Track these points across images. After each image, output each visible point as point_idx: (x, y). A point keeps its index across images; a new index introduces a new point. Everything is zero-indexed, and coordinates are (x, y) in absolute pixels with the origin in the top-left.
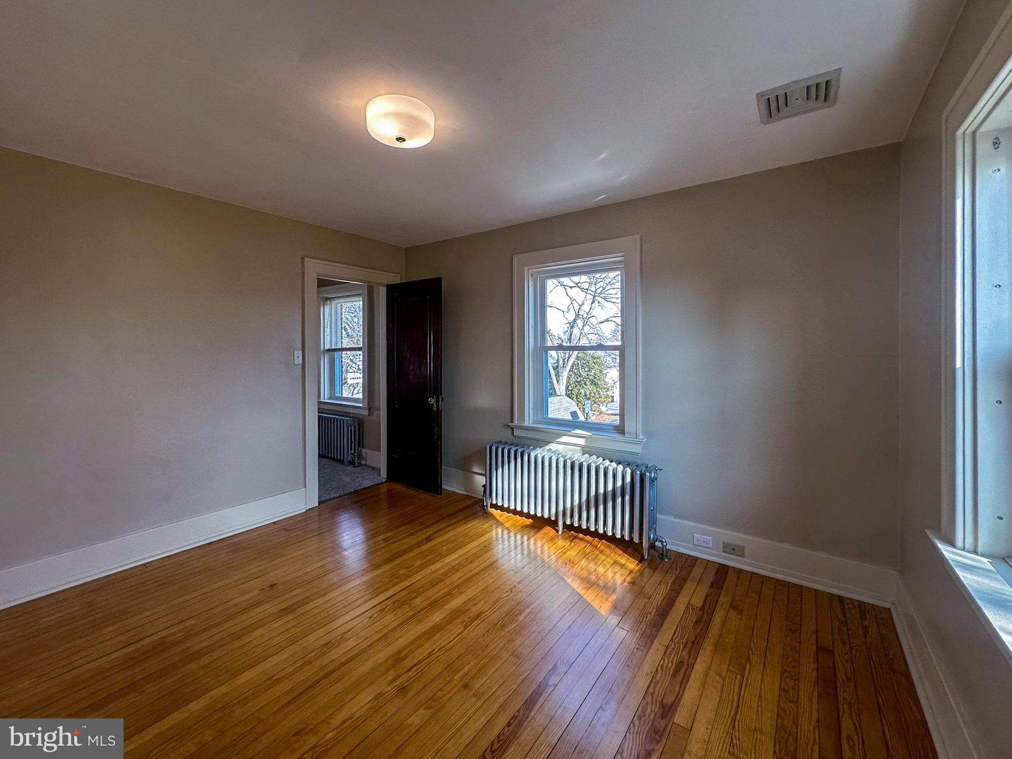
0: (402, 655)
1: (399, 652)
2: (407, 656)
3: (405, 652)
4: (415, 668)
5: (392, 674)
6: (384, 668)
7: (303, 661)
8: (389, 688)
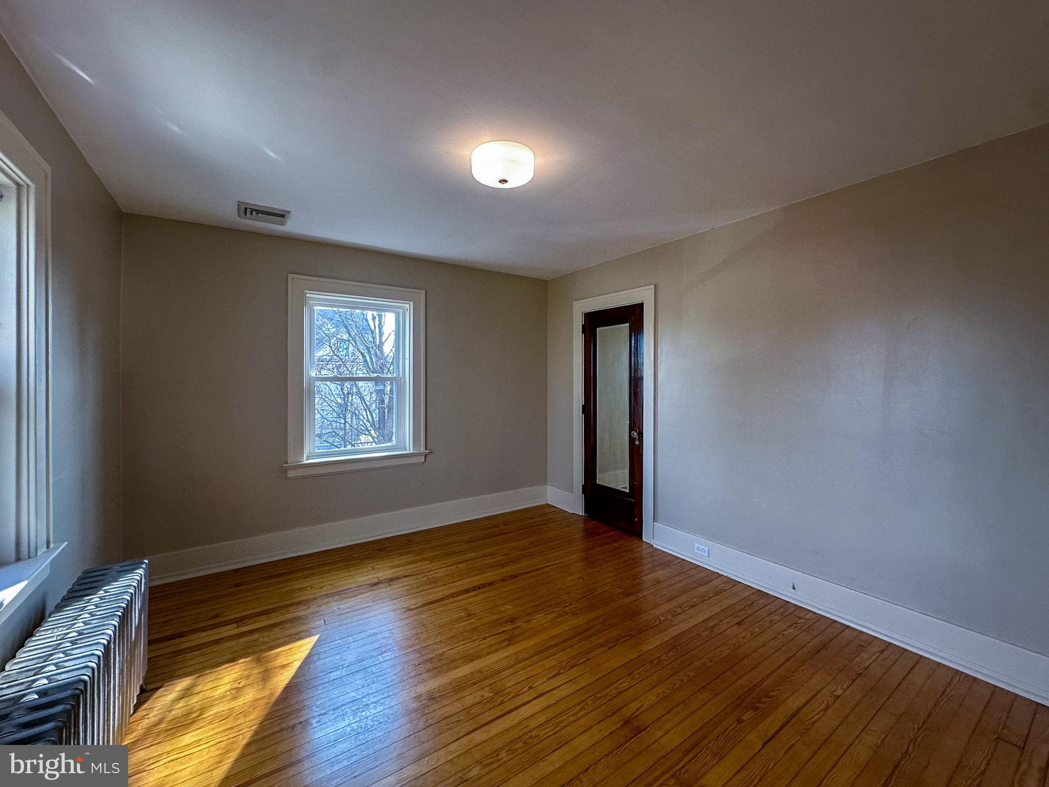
0: (507, 643)
1: (508, 645)
2: (503, 641)
3: (505, 644)
4: (500, 632)
5: (517, 631)
6: (522, 637)
7: (590, 656)
8: (520, 624)
